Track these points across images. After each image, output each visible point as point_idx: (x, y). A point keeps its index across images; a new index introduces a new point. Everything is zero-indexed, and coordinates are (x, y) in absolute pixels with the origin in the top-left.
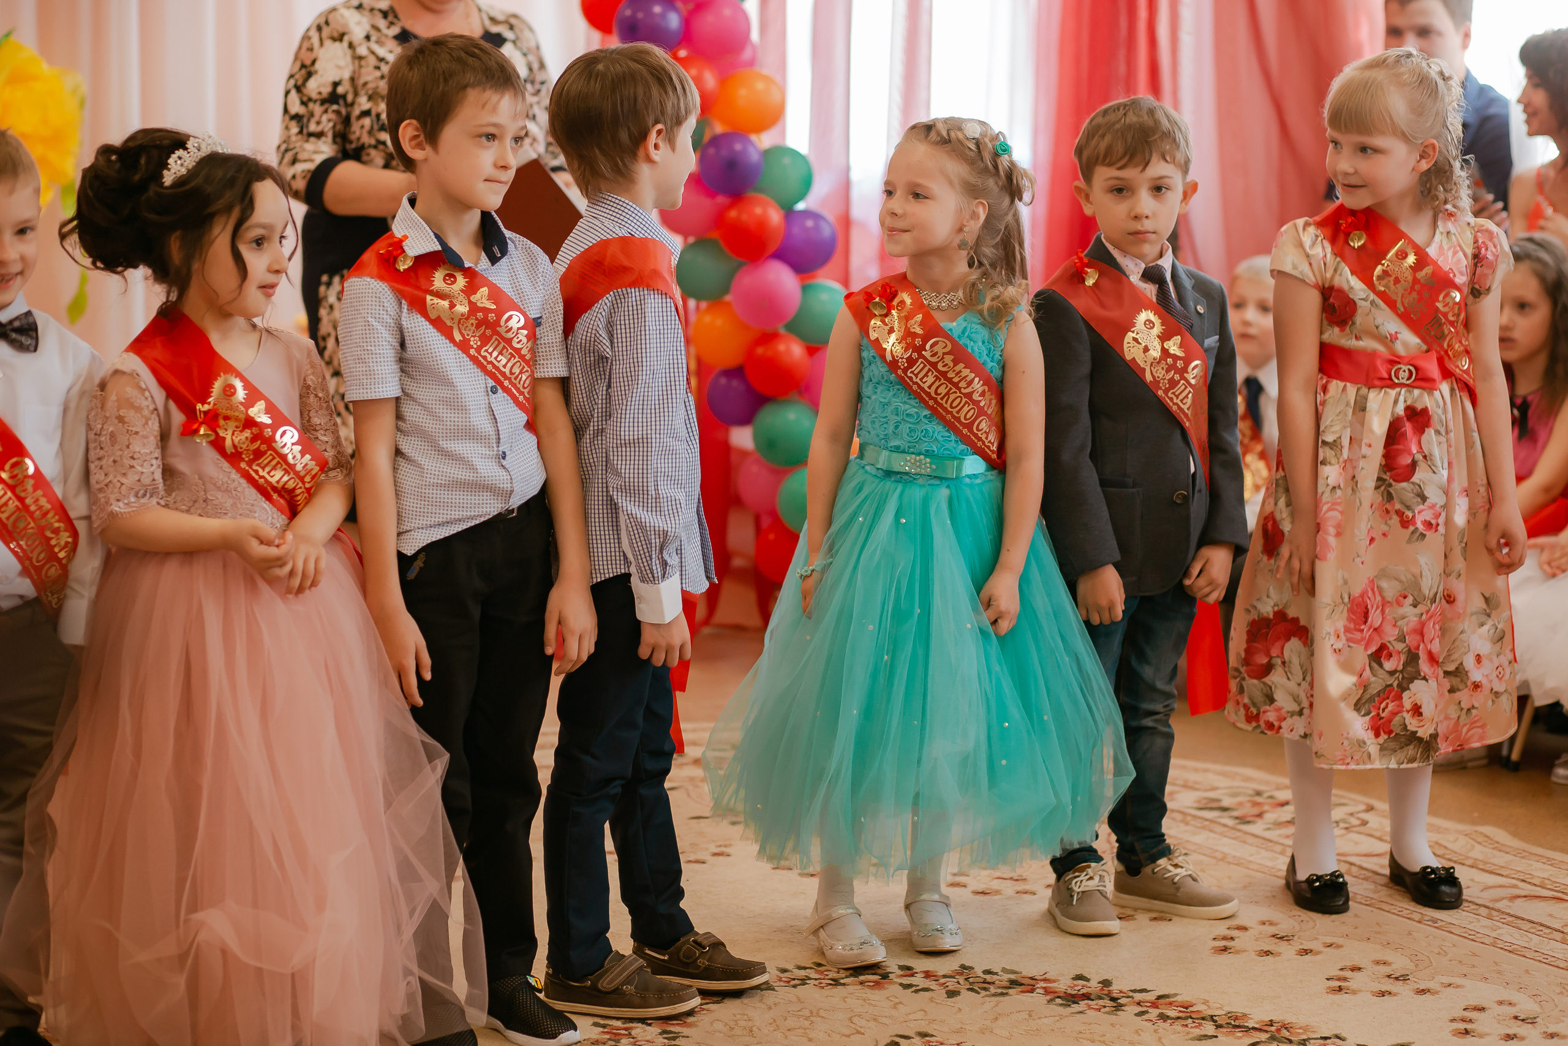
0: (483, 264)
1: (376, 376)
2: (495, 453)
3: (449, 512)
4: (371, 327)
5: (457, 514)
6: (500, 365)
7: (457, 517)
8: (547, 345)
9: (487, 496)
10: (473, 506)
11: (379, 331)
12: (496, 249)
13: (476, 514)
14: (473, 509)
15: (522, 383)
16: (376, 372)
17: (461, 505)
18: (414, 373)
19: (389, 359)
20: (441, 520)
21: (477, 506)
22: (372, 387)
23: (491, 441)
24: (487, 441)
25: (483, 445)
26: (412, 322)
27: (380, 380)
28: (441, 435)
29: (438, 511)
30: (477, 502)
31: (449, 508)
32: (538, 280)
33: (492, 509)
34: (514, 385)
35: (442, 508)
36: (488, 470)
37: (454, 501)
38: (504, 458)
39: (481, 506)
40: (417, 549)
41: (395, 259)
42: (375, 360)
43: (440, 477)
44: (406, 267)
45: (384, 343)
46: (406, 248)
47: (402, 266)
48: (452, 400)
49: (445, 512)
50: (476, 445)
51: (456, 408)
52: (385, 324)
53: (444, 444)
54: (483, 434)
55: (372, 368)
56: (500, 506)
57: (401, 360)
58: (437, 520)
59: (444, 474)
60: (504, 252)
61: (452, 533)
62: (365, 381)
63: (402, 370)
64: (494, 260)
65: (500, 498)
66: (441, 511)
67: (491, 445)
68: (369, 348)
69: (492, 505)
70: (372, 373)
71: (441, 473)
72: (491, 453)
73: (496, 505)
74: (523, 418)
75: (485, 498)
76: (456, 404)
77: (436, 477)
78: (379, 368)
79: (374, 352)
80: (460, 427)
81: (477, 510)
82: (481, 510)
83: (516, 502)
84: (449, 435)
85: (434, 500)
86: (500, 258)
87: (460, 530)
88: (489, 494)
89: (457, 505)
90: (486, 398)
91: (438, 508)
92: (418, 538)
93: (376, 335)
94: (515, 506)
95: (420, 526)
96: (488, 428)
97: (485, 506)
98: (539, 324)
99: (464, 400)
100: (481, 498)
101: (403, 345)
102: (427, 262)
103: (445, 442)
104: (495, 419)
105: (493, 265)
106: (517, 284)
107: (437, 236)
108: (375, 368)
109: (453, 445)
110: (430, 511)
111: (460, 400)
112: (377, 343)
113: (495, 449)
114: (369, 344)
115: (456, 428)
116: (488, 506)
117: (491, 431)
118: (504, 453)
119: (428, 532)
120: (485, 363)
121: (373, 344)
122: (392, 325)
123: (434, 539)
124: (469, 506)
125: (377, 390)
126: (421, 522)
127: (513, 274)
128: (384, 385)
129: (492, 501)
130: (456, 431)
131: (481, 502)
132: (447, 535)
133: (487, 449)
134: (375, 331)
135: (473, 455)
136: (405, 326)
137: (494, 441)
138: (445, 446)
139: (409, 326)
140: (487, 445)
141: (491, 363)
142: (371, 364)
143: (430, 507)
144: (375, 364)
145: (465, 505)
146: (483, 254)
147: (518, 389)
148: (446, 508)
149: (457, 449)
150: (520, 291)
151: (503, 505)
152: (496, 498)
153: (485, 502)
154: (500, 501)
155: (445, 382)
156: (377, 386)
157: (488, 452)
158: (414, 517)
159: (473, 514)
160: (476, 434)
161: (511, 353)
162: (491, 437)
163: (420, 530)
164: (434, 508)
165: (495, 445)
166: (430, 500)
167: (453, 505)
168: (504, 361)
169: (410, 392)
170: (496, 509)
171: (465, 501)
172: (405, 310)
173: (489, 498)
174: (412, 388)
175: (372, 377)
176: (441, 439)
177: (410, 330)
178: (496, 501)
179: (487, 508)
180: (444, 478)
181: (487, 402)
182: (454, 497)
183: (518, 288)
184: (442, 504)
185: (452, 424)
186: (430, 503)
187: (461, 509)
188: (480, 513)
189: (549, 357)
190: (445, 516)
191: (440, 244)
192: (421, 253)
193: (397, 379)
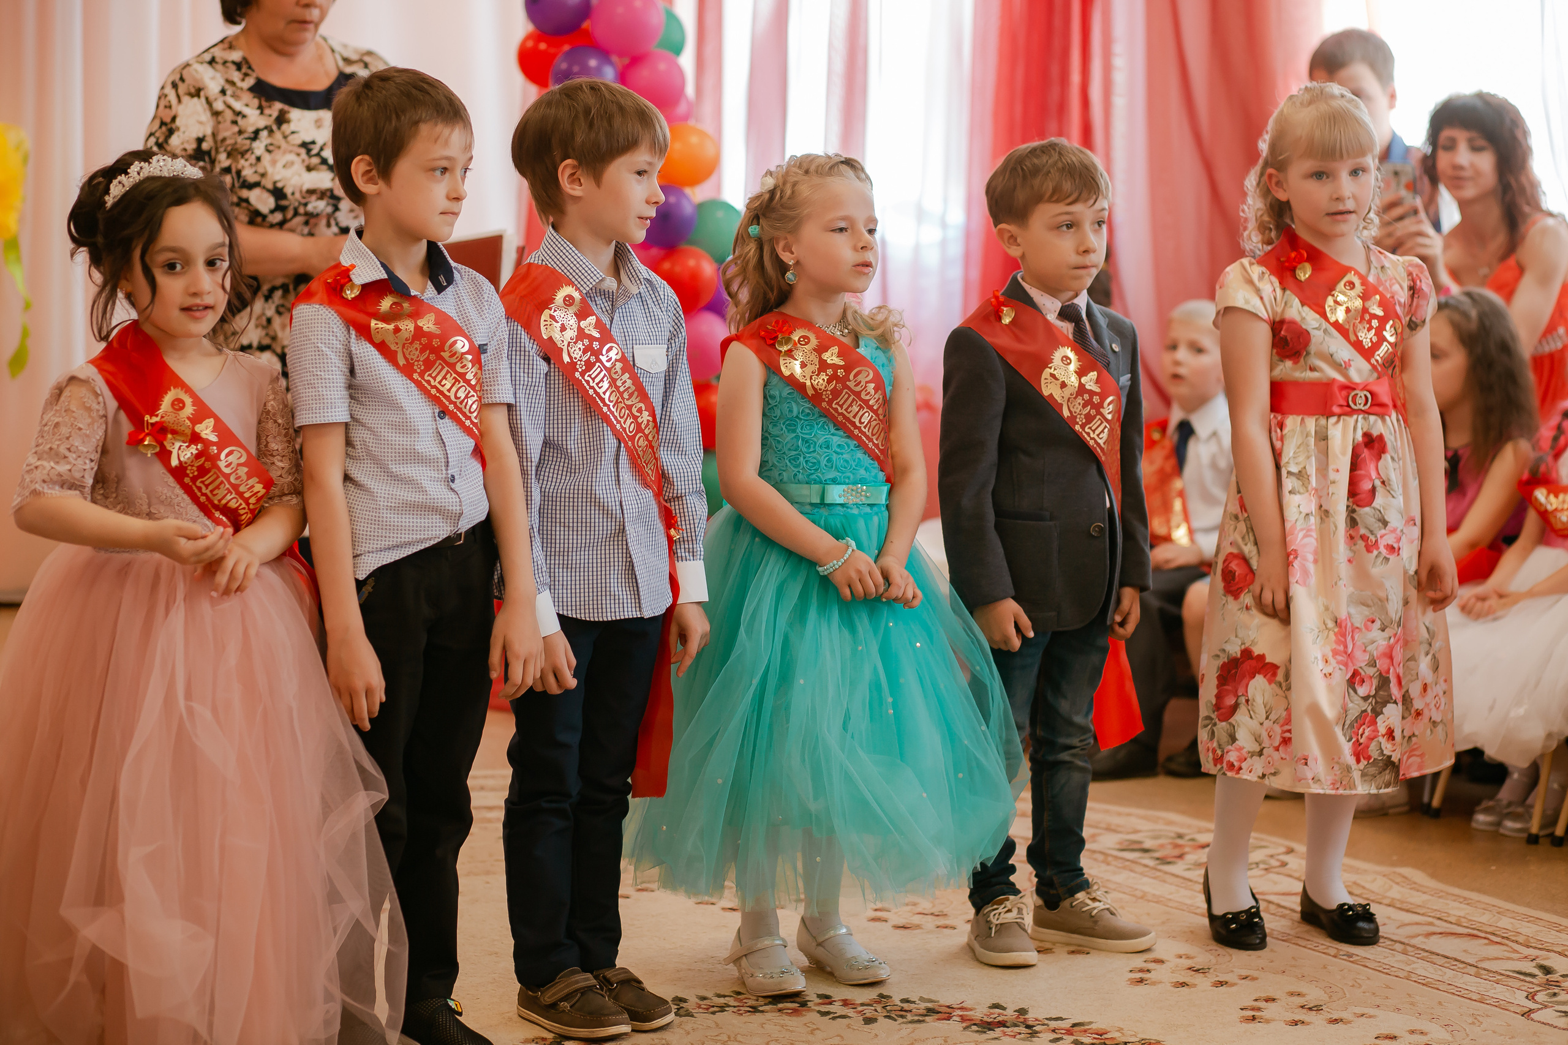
0: (429, 293)
1: (325, 401)
2: (444, 476)
3: (399, 536)
4: (321, 353)
5: (407, 538)
6: (444, 389)
7: (407, 540)
8: (491, 372)
9: (436, 519)
10: (422, 529)
11: (329, 357)
12: (442, 278)
13: (426, 536)
14: (422, 533)
15: (468, 407)
16: (325, 397)
17: (411, 528)
18: (364, 399)
19: (339, 385)
20: (391, 543)
21: (426, 529)
22: (322, 411)
23: (440, 464)
24: (436, 464)
25: (432, 468)
26: (361, 347)
27: (329, 405)
28: (390, 459)
29: (388, 535)
30: (427, 525)
31: (399, 532)
32: (484, 309)
33: (441, 532)
34: (460, 410)
35: (392, 531)
36: (437, 492)
37: (404, 524)
38: (453, 481)
39: (430, 529)
40: (368, 573)
41: (342, 289)
42: (324, 385)
43: (390, 500)
44: (353, 296)
45: (334, 369)
46: (352, 277)
47: (350, 294)
48: (401, 424)
49: (395, 535)
50: (424, 468)
51: (405, 431)
52: (334, 350)
53: (394, 468)
54: (432, 457)
55: (321, 393)
56: (449, 529)
57: (350, 387)
58: (387, 543)
59: (394, 497)
60: (450, 280)
61: (402, 556)
62: (314, 406)
63: (351, 397)
64: (440, 289)
65: (449, 521)
66: (391, 535)
67: (440, 468)
68: (319, 373)
69: (441, 529)
70: (321, 397)
71: (390, 496)
72: (440, 476)
73: (445, 528)
74: (470, 443)
75: (434, 521)
76: (406, 428)
77: (386, 500)
78: (329, 393)
79: (323, 377)
80: (409, 451)
81: (426, 533)
82: (430, 533)
83: (465, 525)
84: (398, 458)
85: (384, 523)
86: (446, 287)
87: (410, 553)
88: (438, 516)
89: (407, 528)
90: (434, 423)
91: (388, 531)
92: (369, 561)
93: (325, 361)
94: (463, 530)
95: (371, 550)
96: (435, 451)
97: (434, 529)
98: (485, 352)
99: (412, 424)
100: (430, 521)
101: (352, 371)
102: (375, 290)
103: (394, 466)
104: (444, 443)
105: (439, 294)
106: (463, 312)
107: (383, 265)
108: (325, 393)
109: (402, 469)
110: (380, 534)
111: (409, 424)
112: (326, 369)
113: (444, 472)
114: (318, 369)
115: (405, 451)
116: (438, 529)
117: (440, 454)
118: (453, 476)
119: (378, 556)
120: (429, 388)
121: (322, 369)
122: (342, 350)
123: (384, 563)
124: (419, 529)
125: (326, 414)
126: (371, 546)
127: (459, 303)
128: (333, 410)
129: (441, 524)
130: (405, 455)
131: (430, 525)
132: (397, 558)
133: (436, 472)
134: (325, 357)
135: (422, 478)
136: (354, 352)
137: (443, 464)
138: (394, 470)
139: (358, 352)
140: (436, 468)
141: (435, 387)
142: (320, 389)
143: (380, 531)
144: (324, 389)
145: (415, 528)
146: (429, 283)
147: (464, 414)
148: (396, 531)
149: (406, 472)
150: (466, 319)
151: (452, 528)
152: (445, 521)
153: (434, 525)
154: (449, 524)
155: (395, 406)
156: (326, 410)
157: (437, 476)
158: (364, 541)
159: (422, 537)
160: (424, 458)
161: (455, 378)
162: (439, 460)
163: (371, 555)
164: (384, 531)
165: (443, 468)
166: (381, 523)
167: (403, 528)
168: (448, 386)
169: (358, 417)
170: (445, 532)
171: (415, 524)
172: (353, 336)
173: (438, 521)
174: (362, 414)
175: (322, 401)
176: (390, 463)
177: (359, 355)
178: (445, 524)
179: (436, 531)
180: (394, 501)
181: (435, 427)
182: (404, 520)
183: (464, 316)
184: (392, 528)
185: (401, 447)
186: (380, 527)
187: (411, 532)
188: (430, 536)
189: (492, 383)
190: (395, 539)
191: (387, 273)
192: (367, 281)
193: (347, 404)
